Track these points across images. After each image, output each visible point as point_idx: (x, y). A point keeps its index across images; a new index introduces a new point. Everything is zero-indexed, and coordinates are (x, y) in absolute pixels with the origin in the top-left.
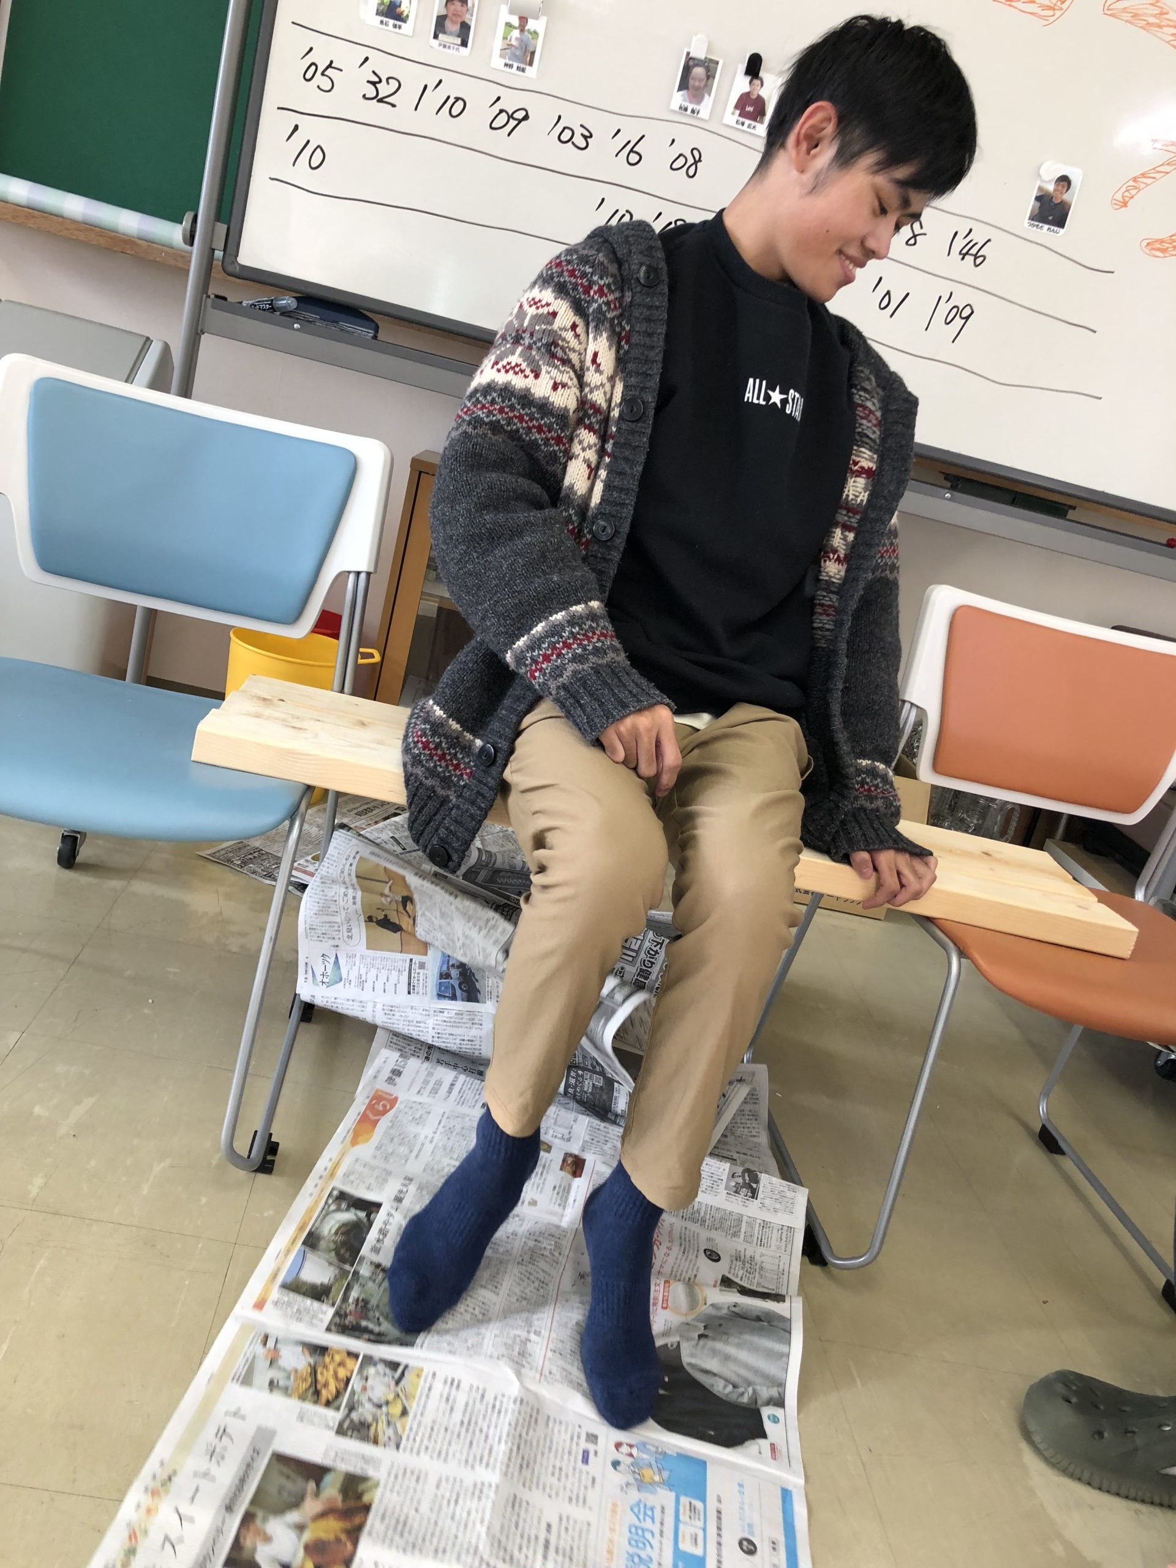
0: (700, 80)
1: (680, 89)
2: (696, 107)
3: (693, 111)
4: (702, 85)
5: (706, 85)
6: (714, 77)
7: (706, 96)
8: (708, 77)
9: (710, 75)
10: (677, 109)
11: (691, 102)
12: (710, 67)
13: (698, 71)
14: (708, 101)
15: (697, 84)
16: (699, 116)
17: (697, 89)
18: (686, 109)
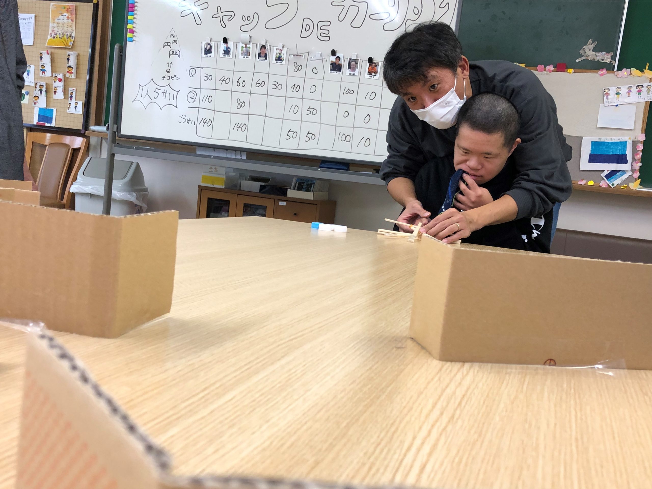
0: (354, 65)
1: (348, 69)
2: (354, 73)
3: (353, 74)
4: (355, 66)
5: (356, 66)
6: (358, 64)
7: (356, 69)
8: (356, 64)
9: (357, 63)
10: (349, 74)
11: (352, 72)
12: (356, 61)
13: (353, 63)
14: (357, 71)
15: (353, 66)
16: (355, 75)
17: (354, 68)
18: (351, 74)
